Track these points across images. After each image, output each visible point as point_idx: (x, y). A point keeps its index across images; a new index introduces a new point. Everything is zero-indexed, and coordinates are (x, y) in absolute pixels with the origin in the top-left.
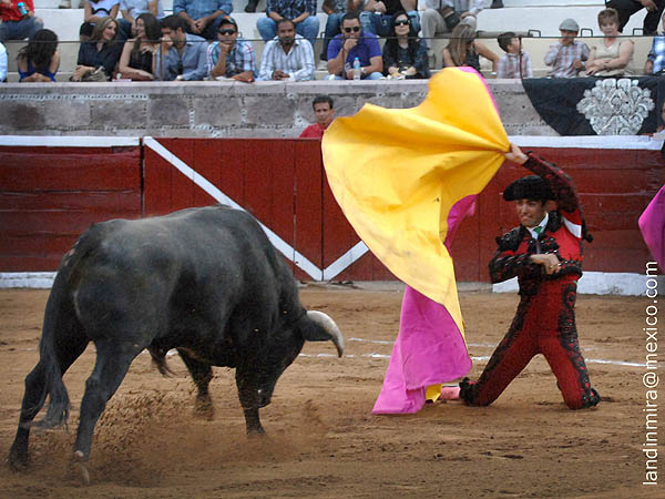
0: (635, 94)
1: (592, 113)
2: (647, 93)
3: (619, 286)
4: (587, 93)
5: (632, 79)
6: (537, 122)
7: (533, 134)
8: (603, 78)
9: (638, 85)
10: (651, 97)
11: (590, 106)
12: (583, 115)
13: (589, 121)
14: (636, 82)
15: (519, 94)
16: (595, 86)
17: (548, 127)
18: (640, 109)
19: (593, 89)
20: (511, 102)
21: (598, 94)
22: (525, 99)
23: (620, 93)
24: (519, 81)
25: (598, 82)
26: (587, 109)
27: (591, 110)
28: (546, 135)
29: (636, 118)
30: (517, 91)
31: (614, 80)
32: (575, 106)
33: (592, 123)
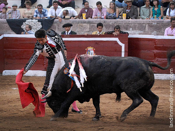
0: (37, 23)
2: (40, 23)
3: (36, 74)
4: (24, 23)
5: (36, 19)
6: (10, 31)
7: (9, 34)
8: (28, 19)
9: (38, 21)
10: (41, 24)
12: (23, 29)
14: (37, 20)
15: (5, 23)
16: (26, 21)
17: (13, 32)
18: (38, 27)
20: (3, 25)
21: (27, 23)
22: (7, 25)
23: (33, 23)
24: (6, 20)
25: (27, 20)
26: (24, 27)
28: (13, 34)
30: (5, 22)
31: (31, 20)
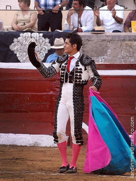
0: (41, 41)
1: (17, 51)
2: (47, 40)
3: (38, 141)
4: (15, 40)
5: (40, 33)
8: (23, 32)
11: (16, 47)
12: (13, 52)
13: (16, 55)
14: (41, 35)
16: (19, 36)
18: (44, 49)
19: (19, 38)
21: (21, 41)
26: (15, 48)
27: (17, 49)
29: (41, 54)
31: (29, 33)
32: (9, 47)
33: (18, 55)
